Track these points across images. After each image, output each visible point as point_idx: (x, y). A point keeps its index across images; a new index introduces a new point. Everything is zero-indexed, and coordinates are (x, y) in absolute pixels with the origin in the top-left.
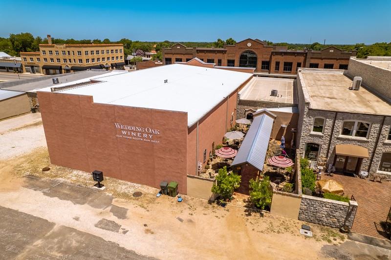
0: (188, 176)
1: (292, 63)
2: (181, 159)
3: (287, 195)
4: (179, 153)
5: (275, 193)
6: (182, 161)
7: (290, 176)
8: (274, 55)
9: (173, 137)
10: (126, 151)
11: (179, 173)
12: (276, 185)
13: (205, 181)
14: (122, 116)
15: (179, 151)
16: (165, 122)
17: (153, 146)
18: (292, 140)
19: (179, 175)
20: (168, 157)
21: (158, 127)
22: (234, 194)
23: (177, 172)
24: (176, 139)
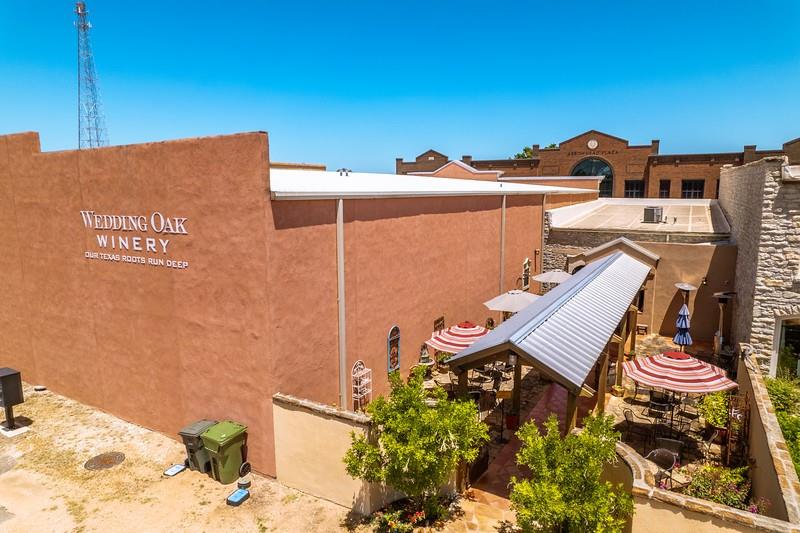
0: (277, 401)
1: (703, 181)
2: (252, 327)
3: (716, 519)
4: (243, 302)
5: (643, 497)
6: (256, 338)
7: (723, 442)
8: (654, 166)
9: (225, 239)
10: (110, 305)
11: (247, 385)
12: (654, 469)
13: (332, 422)
14: (96, 181)
15: (244, 295)
16: (198, 183)
17: (173, 282)
18: (719, 333)
19: (247, 394)
20: (212, 320)
21: (181, 208)
22: (470, 497)
23: (241, 385)
24: (233, 244)
